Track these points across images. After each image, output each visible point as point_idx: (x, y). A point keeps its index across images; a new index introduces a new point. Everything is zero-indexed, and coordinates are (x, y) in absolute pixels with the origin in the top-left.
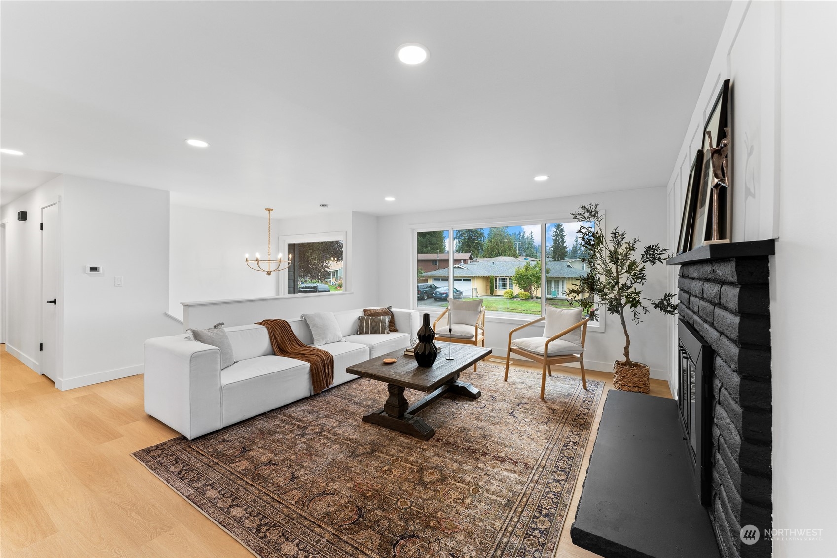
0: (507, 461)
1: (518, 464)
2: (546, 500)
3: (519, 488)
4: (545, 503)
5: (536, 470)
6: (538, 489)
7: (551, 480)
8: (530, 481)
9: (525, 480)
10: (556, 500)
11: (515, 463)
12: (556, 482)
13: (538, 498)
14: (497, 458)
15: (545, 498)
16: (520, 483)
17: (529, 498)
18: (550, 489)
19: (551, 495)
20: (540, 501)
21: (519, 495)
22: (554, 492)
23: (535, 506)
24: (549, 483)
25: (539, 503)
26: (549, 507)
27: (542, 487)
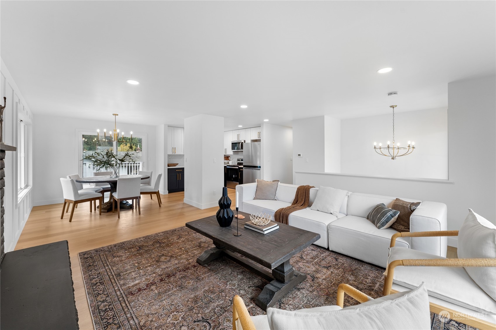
0: (145, 287)
1: (137, 290)
2: (102, 289)
3: (122, 282)
4: (101, 287)
5: (123, 296)
6: (111, 289)
7: (108, 298)
8: (119, 289)
9: (123, 288)
10: (96, 292)
11: (140, 290)
12: (104, 300)
13: (107, 286)
14: (153, 284)
15: (103, 289)
16: (124, 284)
17: (112, 283)
18: (104, 294)
19: (101, 292)
20: (105, 286)
21: (118, 280)
22: (101, 294)
23: (105, 283)
24: (108, 296)
25: (104, 285)
26: (98, 287)
27: (110, 292)
